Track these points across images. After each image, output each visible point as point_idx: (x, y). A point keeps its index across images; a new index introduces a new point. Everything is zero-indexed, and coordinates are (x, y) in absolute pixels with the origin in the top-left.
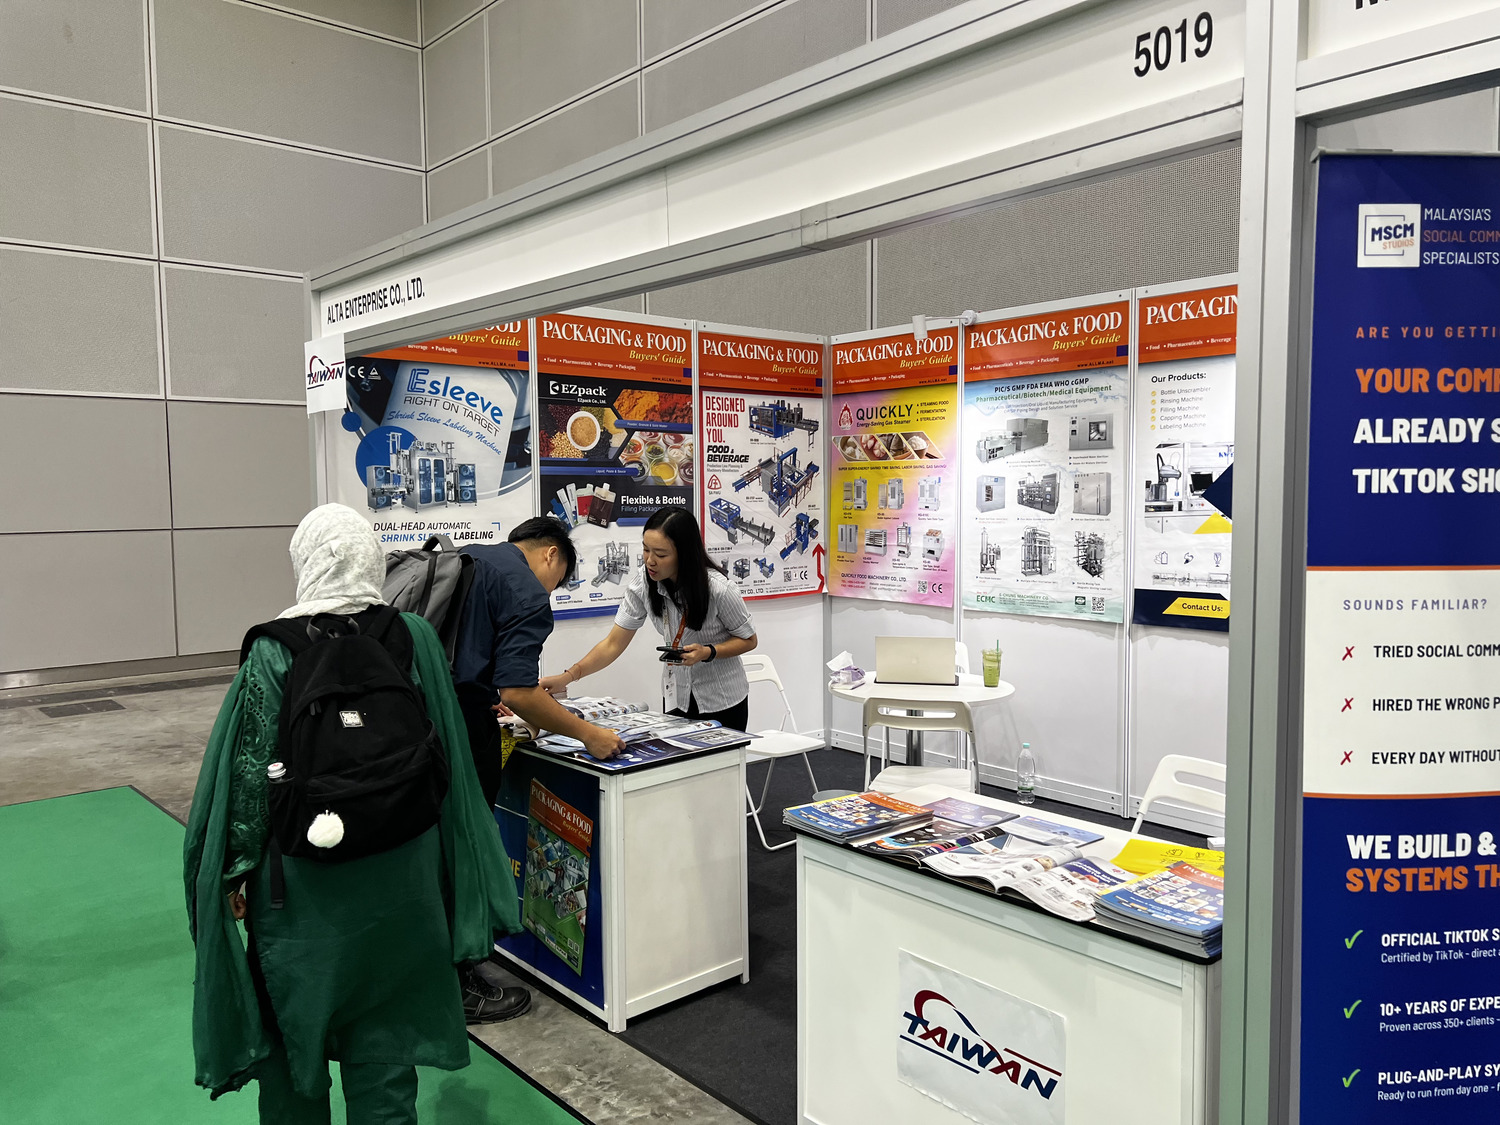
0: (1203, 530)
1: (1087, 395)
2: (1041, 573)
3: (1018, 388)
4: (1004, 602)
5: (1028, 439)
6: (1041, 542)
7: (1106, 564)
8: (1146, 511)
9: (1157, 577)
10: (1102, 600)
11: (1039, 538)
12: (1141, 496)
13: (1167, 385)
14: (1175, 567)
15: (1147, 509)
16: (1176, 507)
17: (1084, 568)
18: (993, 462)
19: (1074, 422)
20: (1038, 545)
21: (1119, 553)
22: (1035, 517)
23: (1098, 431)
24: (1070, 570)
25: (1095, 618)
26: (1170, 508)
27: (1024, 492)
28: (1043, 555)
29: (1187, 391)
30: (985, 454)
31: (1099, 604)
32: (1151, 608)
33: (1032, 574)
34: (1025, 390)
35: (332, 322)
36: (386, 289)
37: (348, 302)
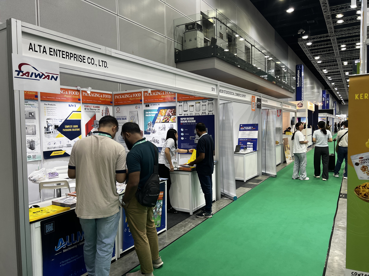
0: (58, 137)
1: (28, 106)
7: (36, 147)
9: (48, 148)
10: (35, 155)
12: (43, 130)
13: (48, 106)
14: (52, 145)
15: (45, 133)
21: (39, 144)
23: (31, 115)
25: (34, 160)
26: (50, 133)
29: (52, 108)
32: (47, 155)
35: (33, 51)
36: (85, 57)
37: (52, 49)
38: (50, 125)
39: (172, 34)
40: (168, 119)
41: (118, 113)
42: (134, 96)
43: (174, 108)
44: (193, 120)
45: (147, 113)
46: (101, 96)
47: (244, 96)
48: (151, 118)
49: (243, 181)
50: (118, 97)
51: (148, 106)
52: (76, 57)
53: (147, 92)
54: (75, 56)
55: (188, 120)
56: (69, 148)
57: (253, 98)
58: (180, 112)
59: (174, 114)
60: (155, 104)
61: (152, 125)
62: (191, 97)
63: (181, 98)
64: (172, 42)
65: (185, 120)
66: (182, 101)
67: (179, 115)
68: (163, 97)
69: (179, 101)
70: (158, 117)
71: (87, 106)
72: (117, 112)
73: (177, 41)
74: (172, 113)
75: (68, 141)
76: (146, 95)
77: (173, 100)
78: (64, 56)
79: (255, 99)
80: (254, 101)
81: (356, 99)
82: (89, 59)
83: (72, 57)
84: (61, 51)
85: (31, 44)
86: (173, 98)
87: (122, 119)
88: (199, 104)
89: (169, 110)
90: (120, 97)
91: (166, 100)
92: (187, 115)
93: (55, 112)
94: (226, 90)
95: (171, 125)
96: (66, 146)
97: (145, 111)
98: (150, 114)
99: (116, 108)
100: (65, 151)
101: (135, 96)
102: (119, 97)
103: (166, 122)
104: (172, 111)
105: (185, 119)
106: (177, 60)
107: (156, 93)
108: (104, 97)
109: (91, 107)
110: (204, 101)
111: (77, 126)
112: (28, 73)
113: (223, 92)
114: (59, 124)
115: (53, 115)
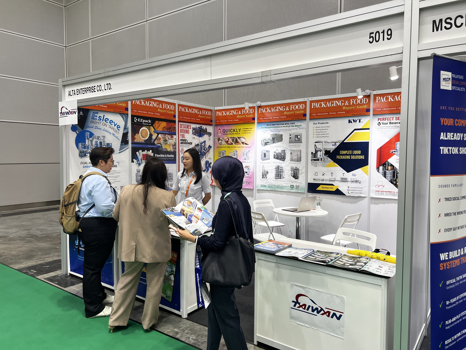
0: (329, 166)
1: (294, 127)
2: (280, 178)
3: (274, 125)
4: (269, 187)
5: (277, 140)
6: (280, 169)
7: (300, 176)
8: (311, 161)
9: (315, 179)
10: (299, 186)
11: (280, 168)
12: (310, 156)
13: (318, 125)
14: (320, 177)
15: (312, 160)
16: (320, 159)
17: (293, 177)
18: (266, 146)
19: (290, 135)
20: (279, 170)
21: (304, 173)
22: (278, 162)
23: (297, 138)
24: (289, 177)
25: (296, 191)
26: (318, 160)
27: (276, 155)
28: (281, 173)
29: (323, 127)
30: (264, 144)
31: (297, 187)
32: (313, 188)
33: (278, 179)
34: (276, 126)
38: (319, 150)
71: (384, 119)
75: (343, 173)
100: (338, 187)
109: (391, 119)
111: (360, 152)
115: (323, 137)
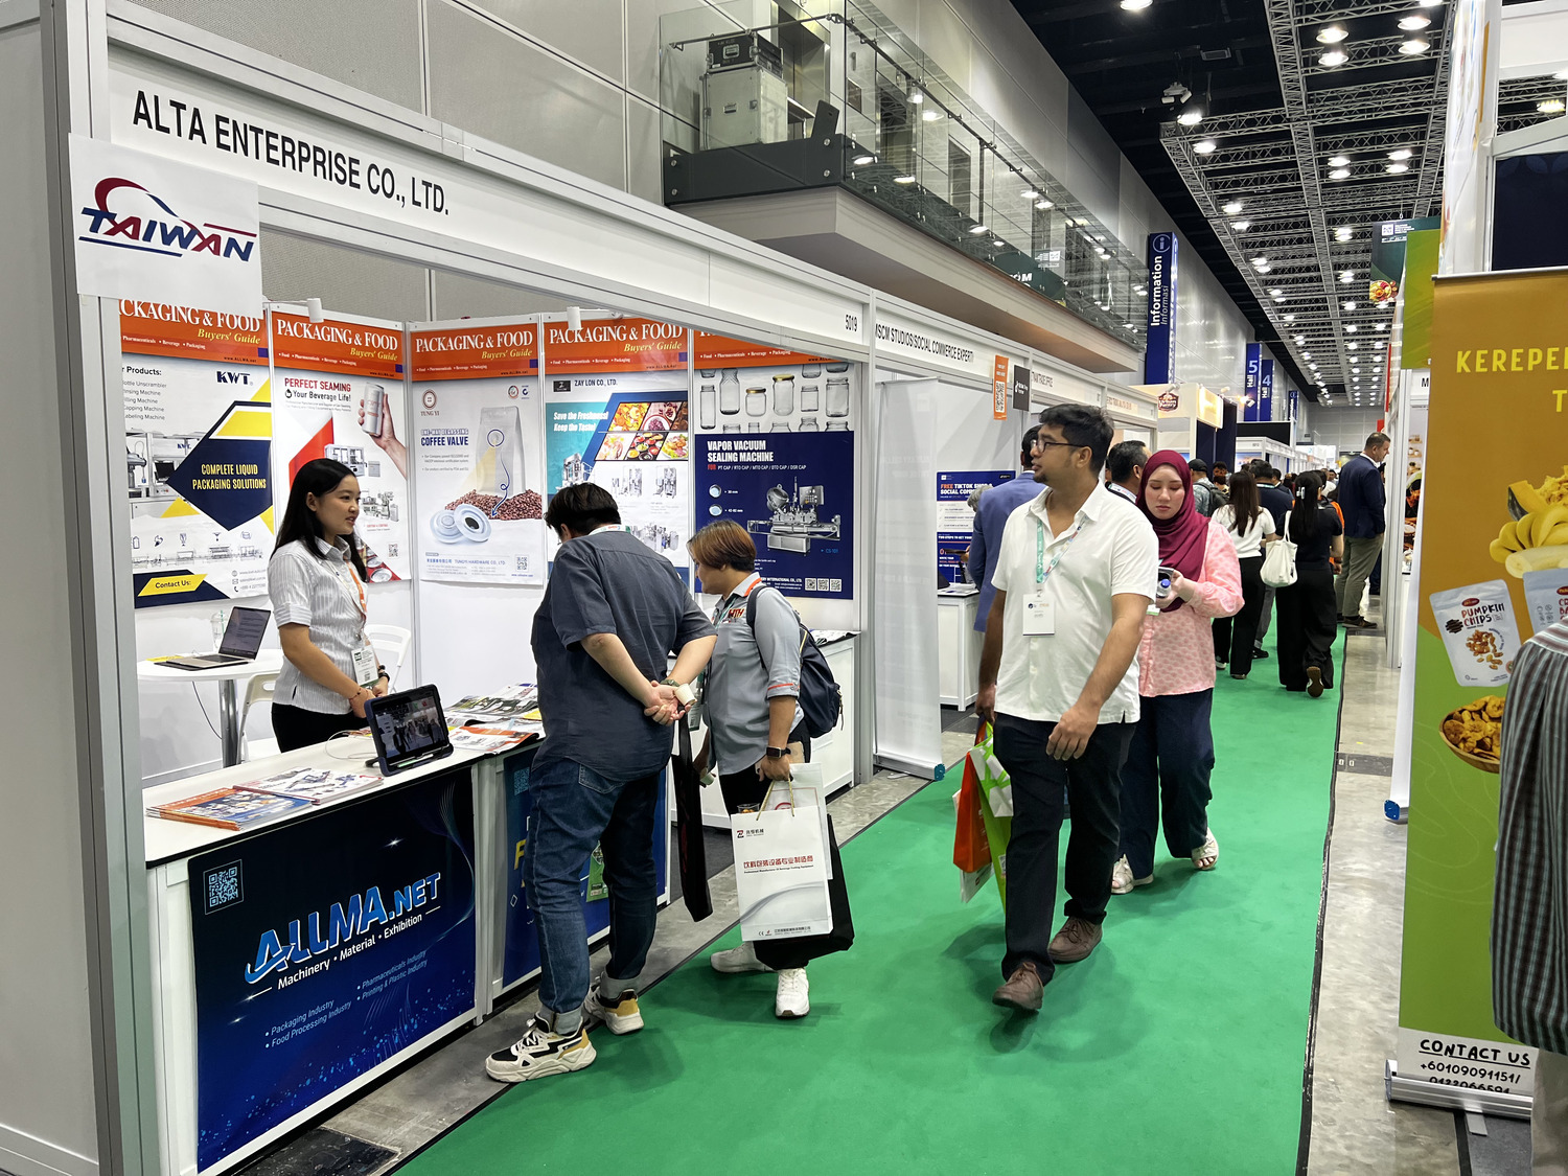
0: (171, 513)
13: (126, 376)
14: (147, 550)
16: (144, 493)
26: (139, 495)
29: (144, 385)
35: (150, 126)
36: (357, 162)
37: (226, 120)
38: (138, 460)
39: (655, 80)
40: (652, 446)
41: (430, 414)
42: (502, 343)
43: (682, 396)
44: (762, 451)
45: (558, 416)
46: (354, 338)
47: (966, 355)
48: (580, 441)
49: (956, 707)
50: (429, 347)
51: (567, 386)
52: (322, 161)
53: (563, 326)
54: (320, 157)
55: (738, 452)
56: (220, 562)
57: (1000, 366)
58: (704, 415)
59: (681, 423)
60: (595, 378)
61: (583, 471)
62: (753, 354)
63: (710, 356)
64: (650, 110)
65: (727, 451)
66: (716, 369)
67: (703, 428)
68: (633, 349)
69: (703, 369)
70: (610, 437)
71: (298, 383)
72: (426, 410)
73: (674, 110)
74: (672, 419)
75: (217, 532)
76: (555, 339)
77: (673, 364)
78: (276, 155)
79: (1005, 370)
80: (1004, 379)
81: (1459, 370)
82: (373, 171)
83: (307, 159)
84: (261, 131)
85: (141, 96)
86: (675, 358)
87: (446, 442)
88: (789, 383)
89: (657, 408)
90: (440, 344)
91: (647, 362)
92: (736, 432)
93: (156, 402)
94: (900, 329)
95: (666, 470)
96: (209, 553)
97: (551, 409)
98: (572, 421)
99: (419, 392)
100: (205, 575)
101: (509, 342)
102: (435, 345)
103: (645, 460)
104: (669, 413)
105: (727, 445)
106: (675, 192)
107: (599, 333)
108: (370, 343)
109: (313, 384)
110: (808, 371)
111: (254, 469)
112: (135, 222)
113: (888, 336)
114: (177, 455)
115: (147, 417)
